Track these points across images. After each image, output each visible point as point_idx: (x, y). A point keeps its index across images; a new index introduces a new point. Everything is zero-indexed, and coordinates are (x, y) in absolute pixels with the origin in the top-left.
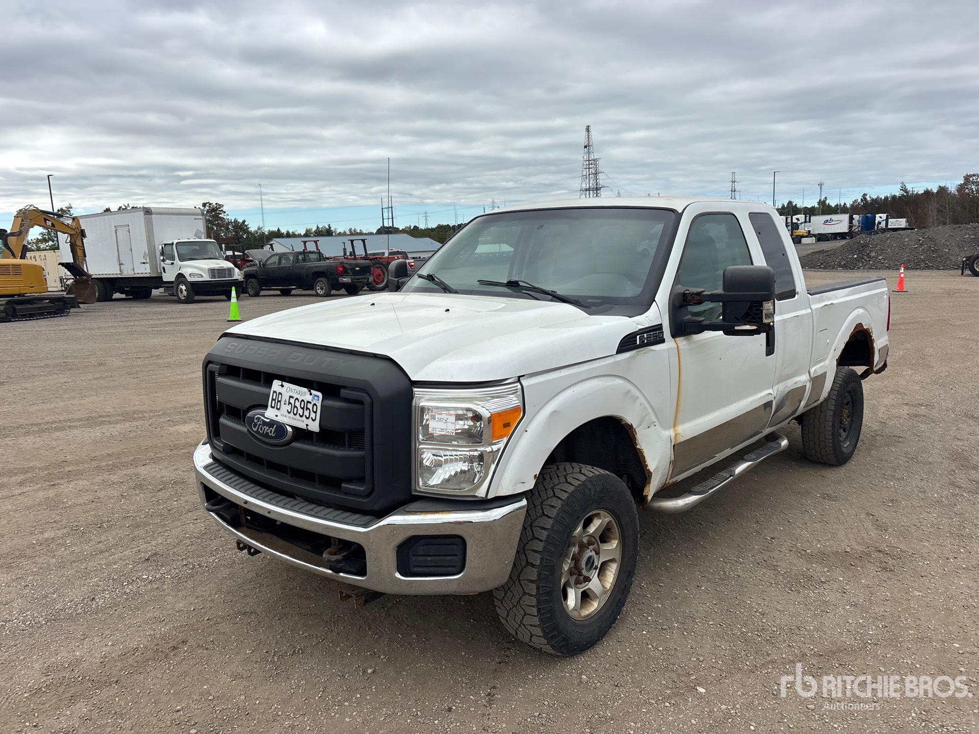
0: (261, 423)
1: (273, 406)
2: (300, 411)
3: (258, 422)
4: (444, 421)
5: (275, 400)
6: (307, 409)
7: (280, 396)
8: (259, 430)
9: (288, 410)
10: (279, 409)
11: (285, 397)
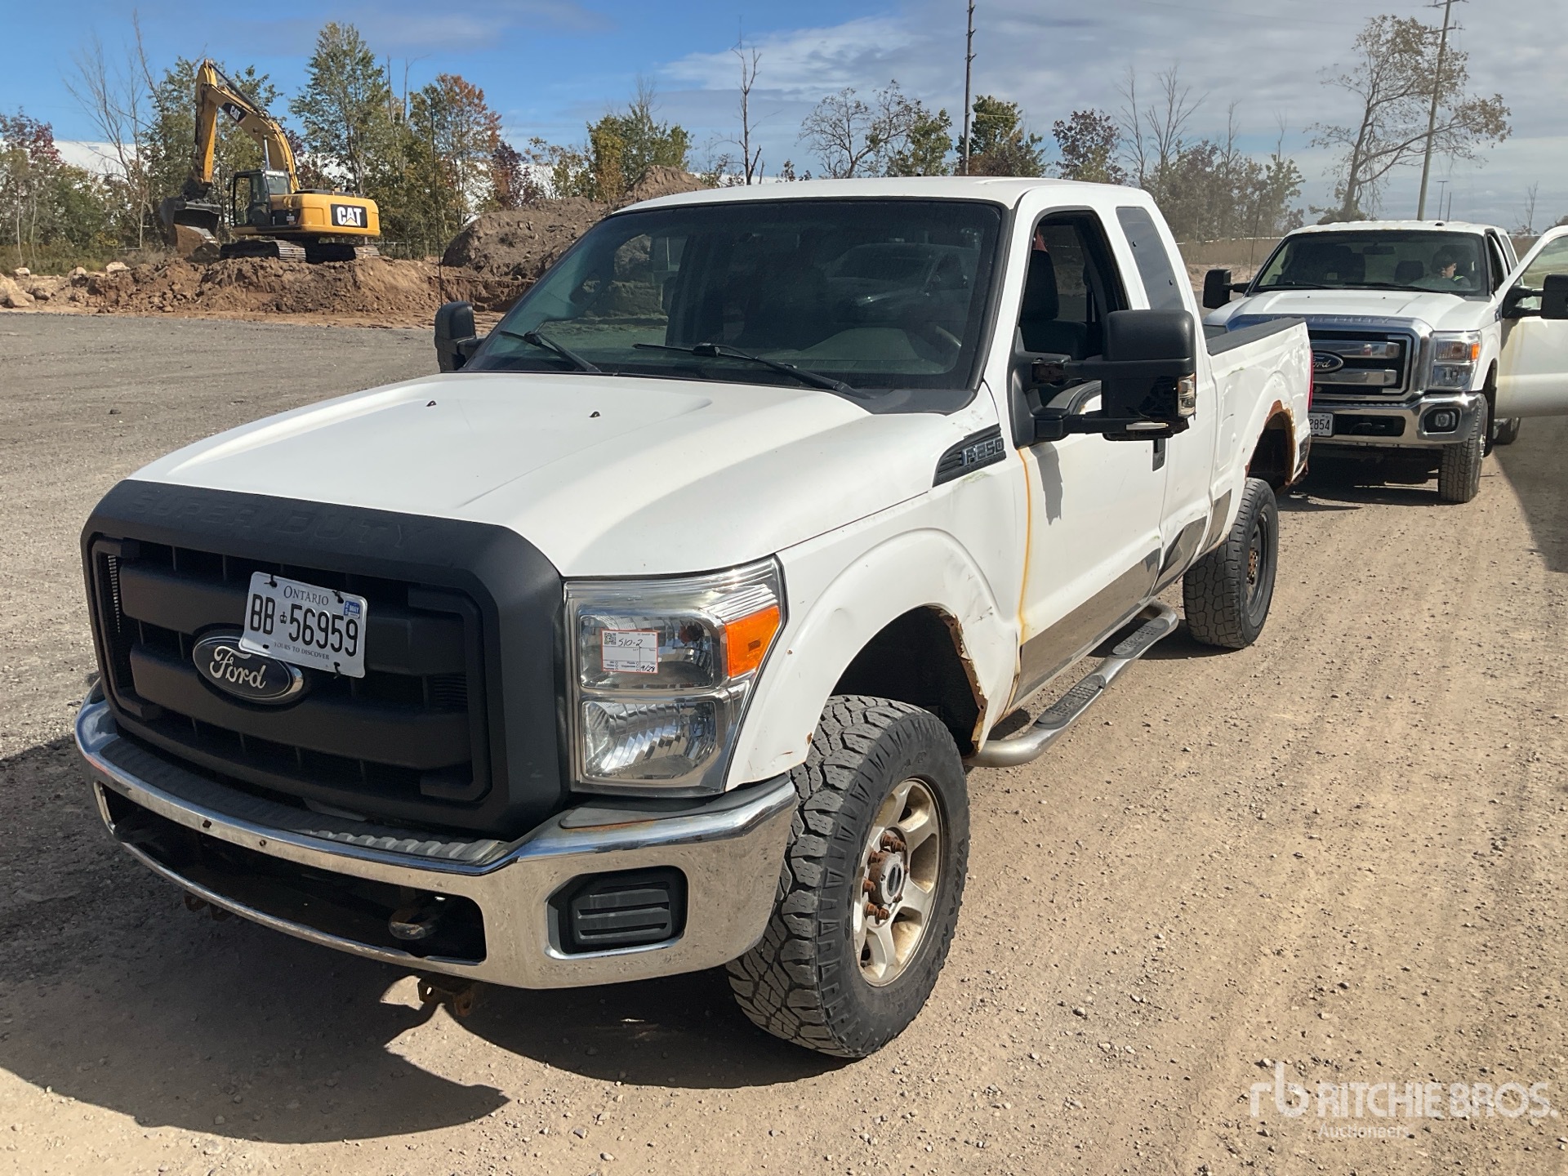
0: (231, 662)
1: (256, 625)
2: (319, 636)
3: (223, 659)
4: (633, 645)
5: (259, 614)
6: (334, 630)
7: (270, 604)
8: (228, 675)
9: (290, 634)
10: (270, 633)
11: (283, 605)
